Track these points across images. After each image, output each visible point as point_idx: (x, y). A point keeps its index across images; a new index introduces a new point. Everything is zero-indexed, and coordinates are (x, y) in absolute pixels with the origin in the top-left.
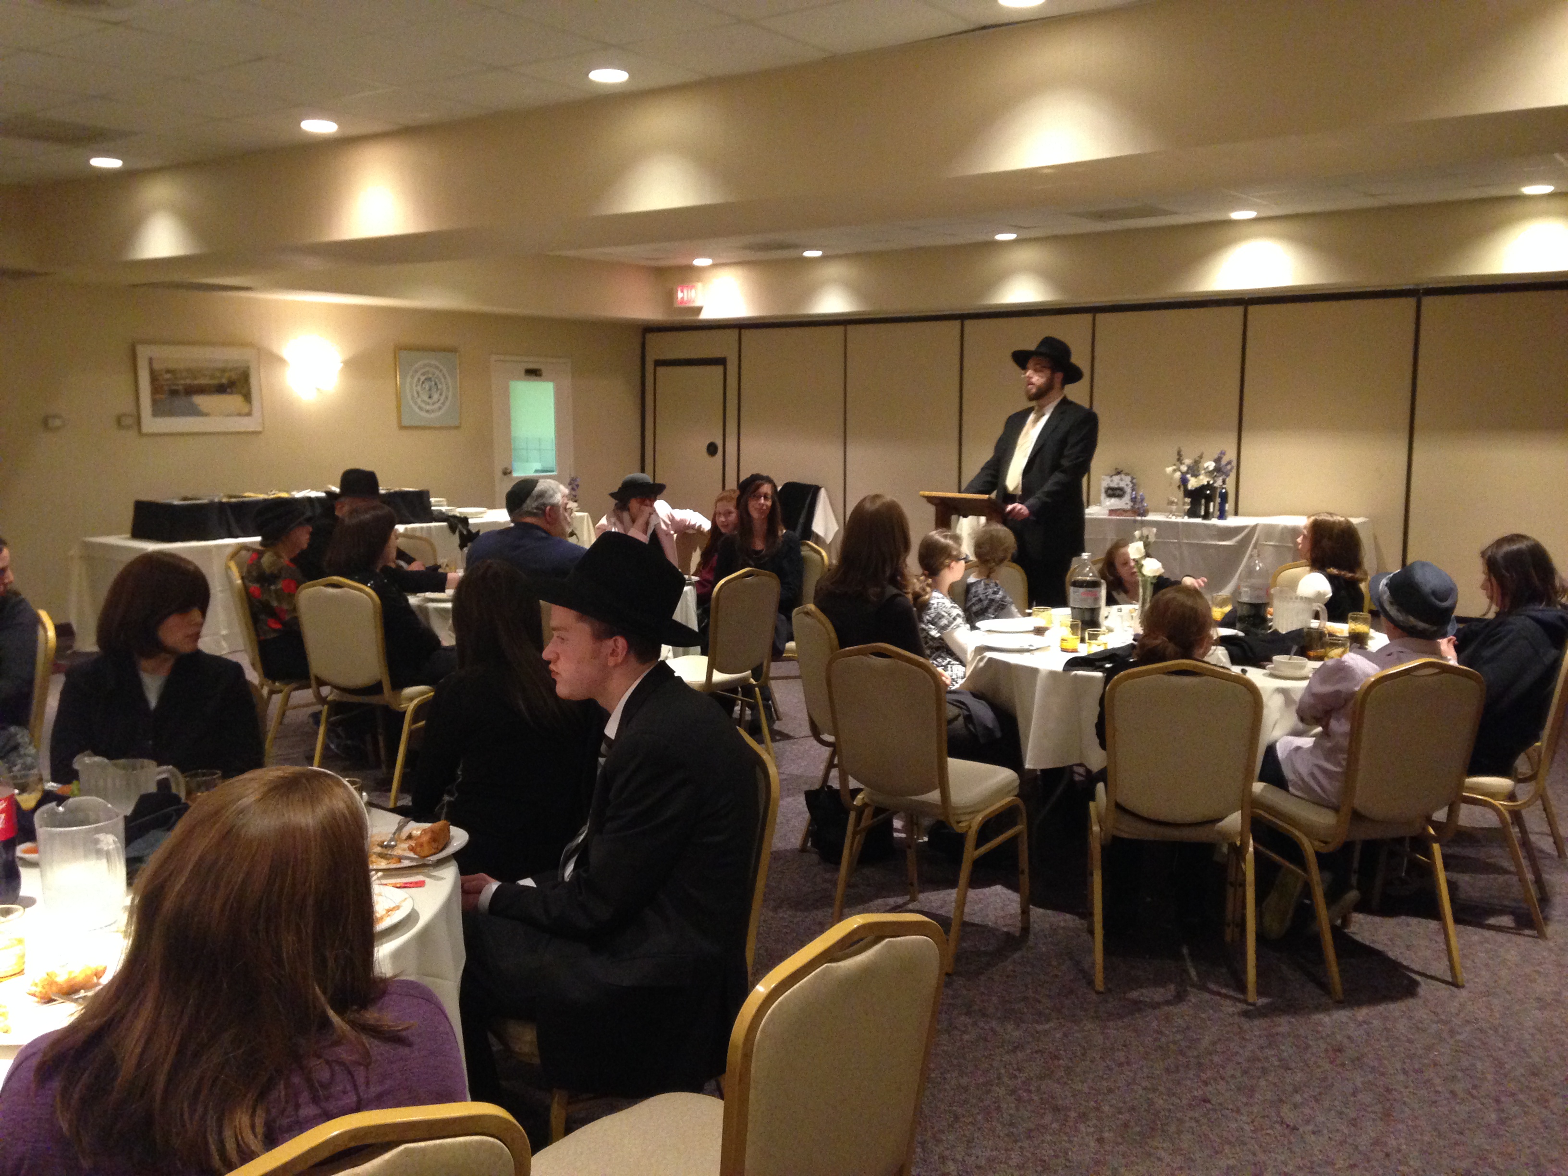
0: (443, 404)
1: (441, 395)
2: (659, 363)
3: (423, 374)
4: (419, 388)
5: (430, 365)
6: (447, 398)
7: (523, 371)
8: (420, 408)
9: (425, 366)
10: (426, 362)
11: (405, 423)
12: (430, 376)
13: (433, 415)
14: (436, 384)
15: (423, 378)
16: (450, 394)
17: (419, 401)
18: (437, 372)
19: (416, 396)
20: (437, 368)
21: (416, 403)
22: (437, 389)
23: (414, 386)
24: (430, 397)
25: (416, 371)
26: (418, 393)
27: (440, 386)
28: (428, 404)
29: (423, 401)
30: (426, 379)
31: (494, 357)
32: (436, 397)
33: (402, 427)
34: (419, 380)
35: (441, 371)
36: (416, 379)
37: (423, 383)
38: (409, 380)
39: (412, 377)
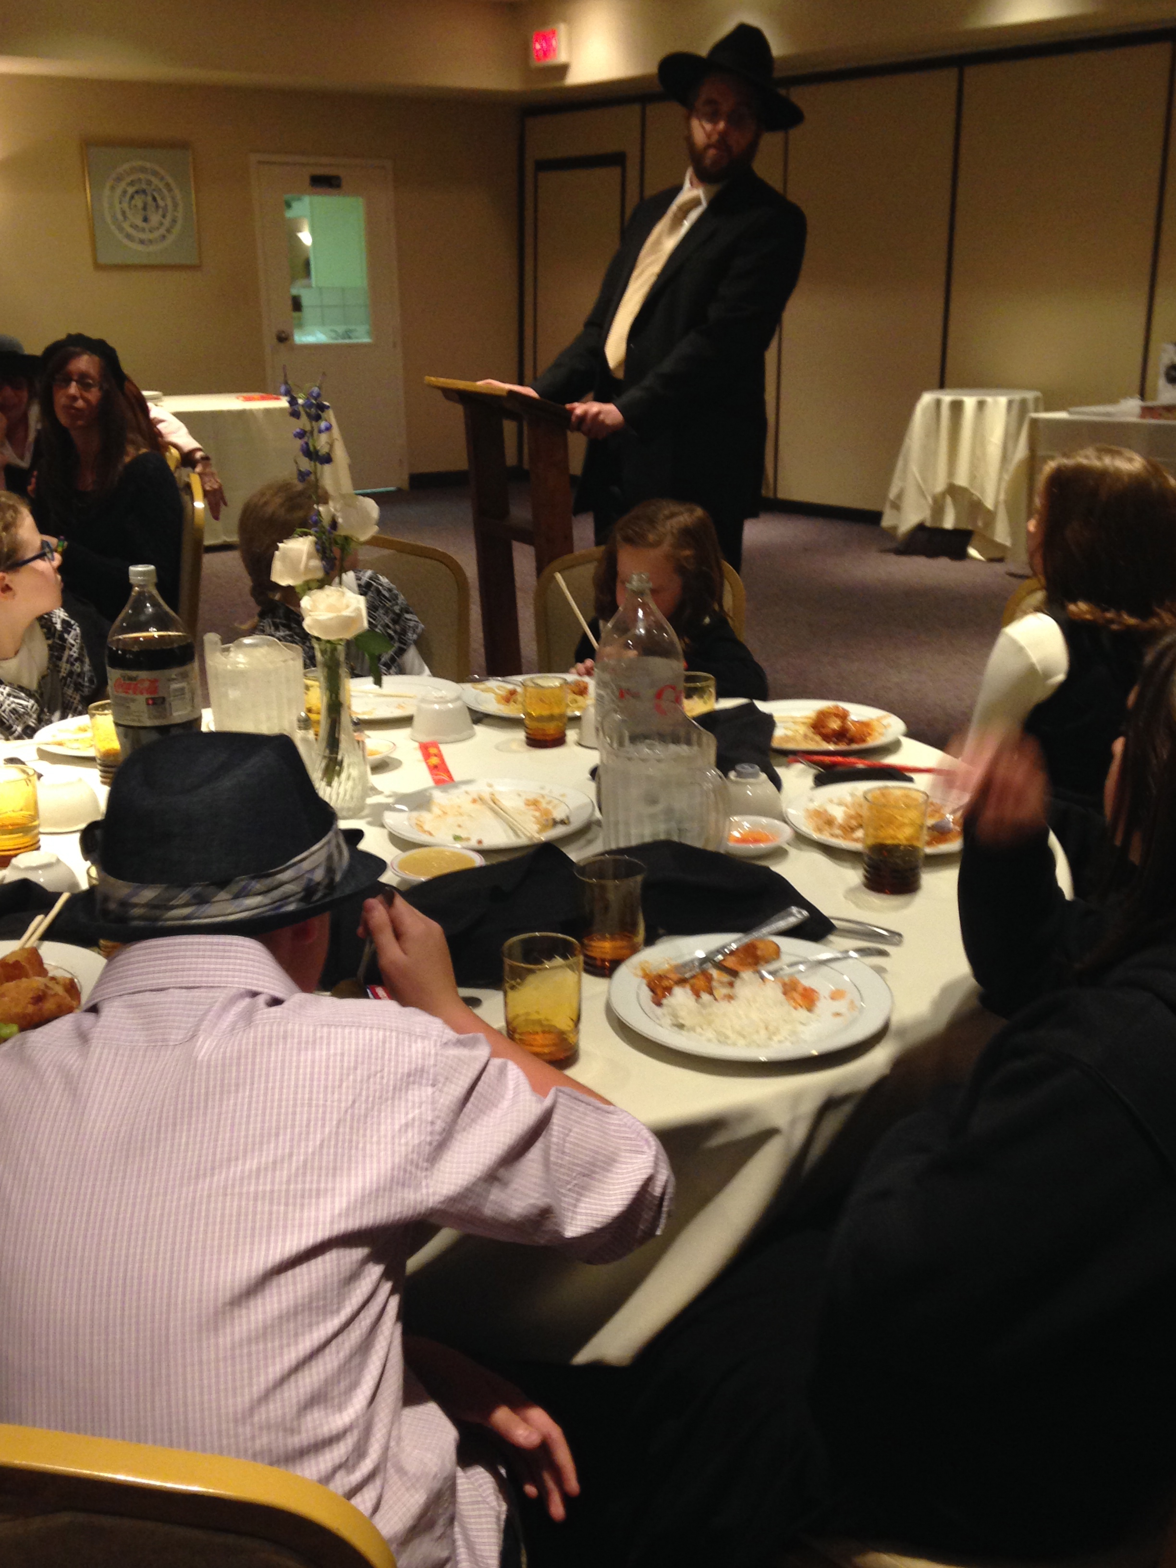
0: (168, 231)
2: (540, 166)
7: (307, 180)
11: (102, 261)
14: (154, 199)
16: (180, 214)
22: (157, 207)
25: (119, 179)
31: (254, 158)
33: (99, 267)
38: (107, 192)
39: (113, 188)
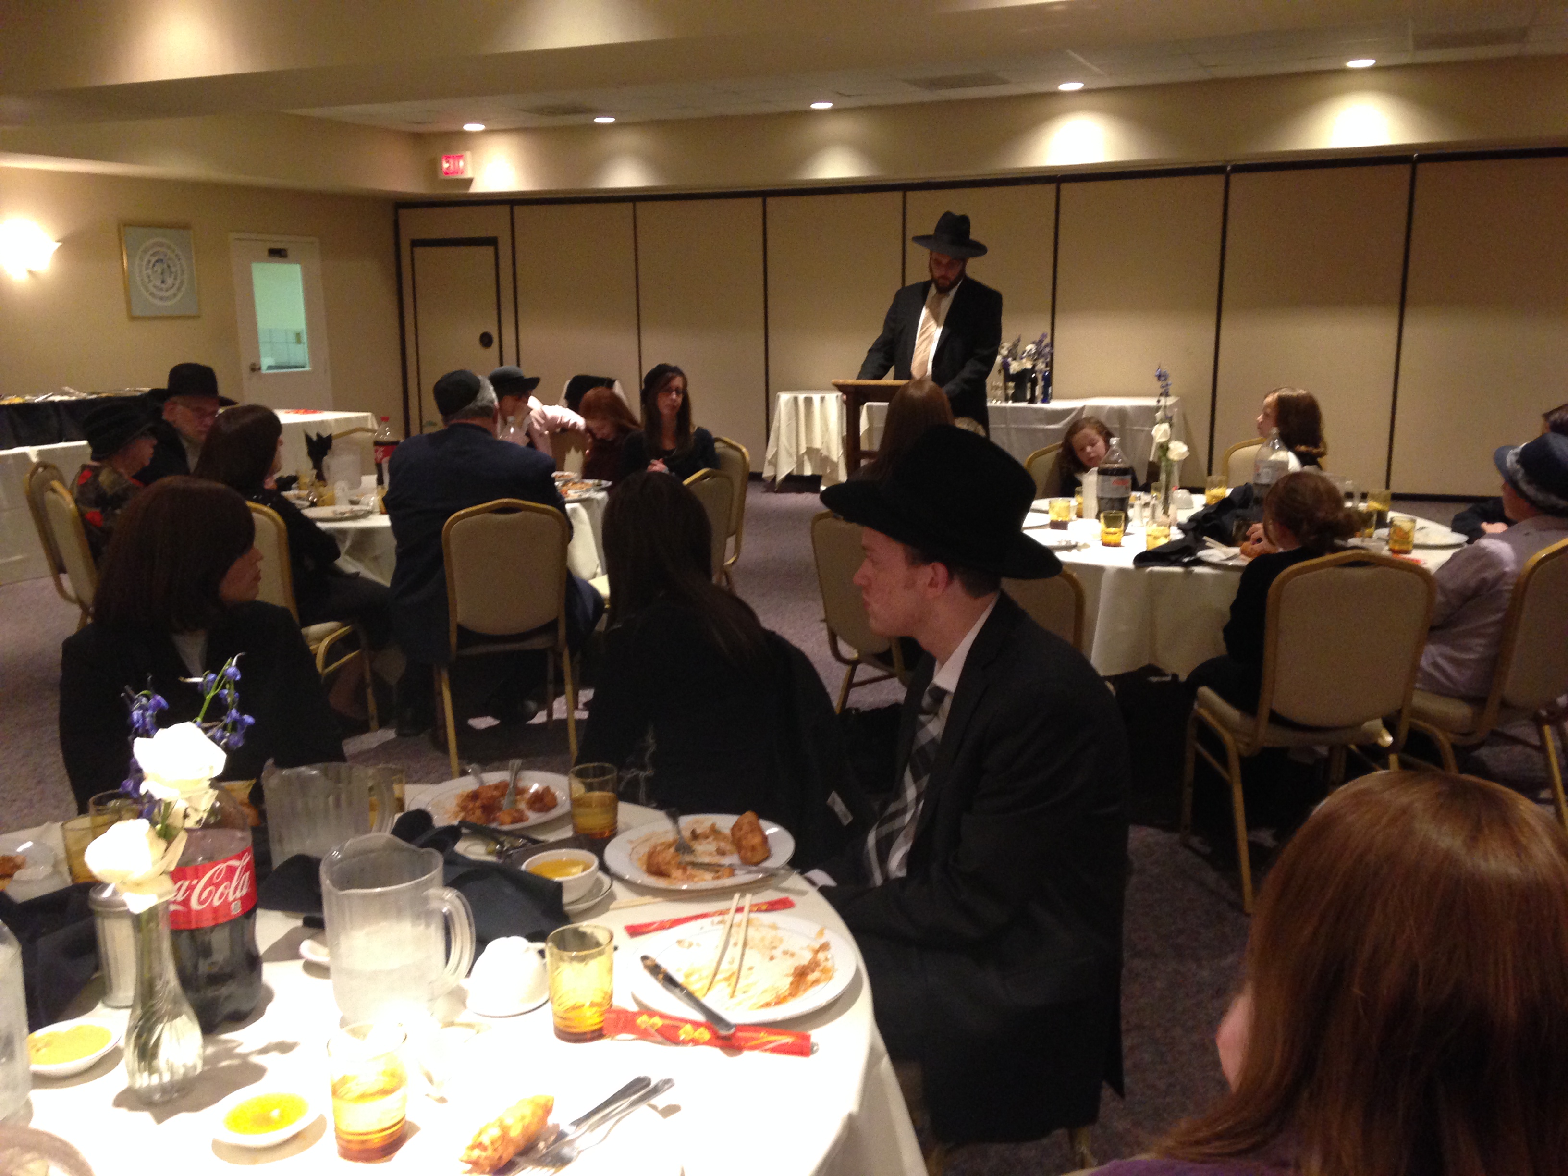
0: (179, 289)
1: (175, 279)
2: (416, 243)
3: (153, 255)
4: (150, 271)
5: (161, 245)
6: (182, 283)
7: (266, 253)
8: (152, 294)
9: (155, 244)
10: (156, 240)
11: (137, 312)
12: (162, 257)
13: (168, 303)
14: (169, 267)
15: (154, 260)
16: (186, 276)
17: (150, 286)
18: (169, 252)
19: (146, 280)
20: (169, 247)
21: (147, 290)
22: (171, 273)
23: (144, 268)
24: (163, 282)
25: (145, 251)
26: (149, 277)
27: (173, 269)
28: (161, 289)
29: (155, 286)
30: (157, 261)
31: (232, 236)
32: (170, 281)
33: (133, 318)
34: (149, 261)
35: (174, 251)
36: (146, 260)
37: (154, 265)
38: (137, 262)
39: (141, 259)
